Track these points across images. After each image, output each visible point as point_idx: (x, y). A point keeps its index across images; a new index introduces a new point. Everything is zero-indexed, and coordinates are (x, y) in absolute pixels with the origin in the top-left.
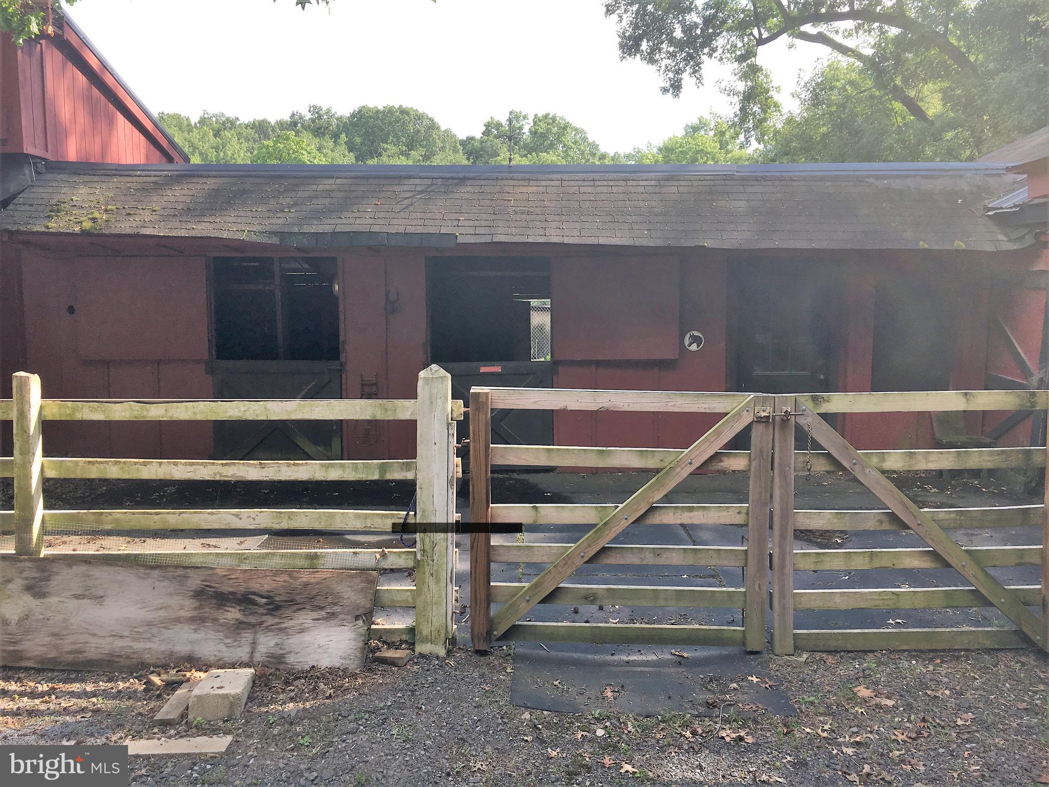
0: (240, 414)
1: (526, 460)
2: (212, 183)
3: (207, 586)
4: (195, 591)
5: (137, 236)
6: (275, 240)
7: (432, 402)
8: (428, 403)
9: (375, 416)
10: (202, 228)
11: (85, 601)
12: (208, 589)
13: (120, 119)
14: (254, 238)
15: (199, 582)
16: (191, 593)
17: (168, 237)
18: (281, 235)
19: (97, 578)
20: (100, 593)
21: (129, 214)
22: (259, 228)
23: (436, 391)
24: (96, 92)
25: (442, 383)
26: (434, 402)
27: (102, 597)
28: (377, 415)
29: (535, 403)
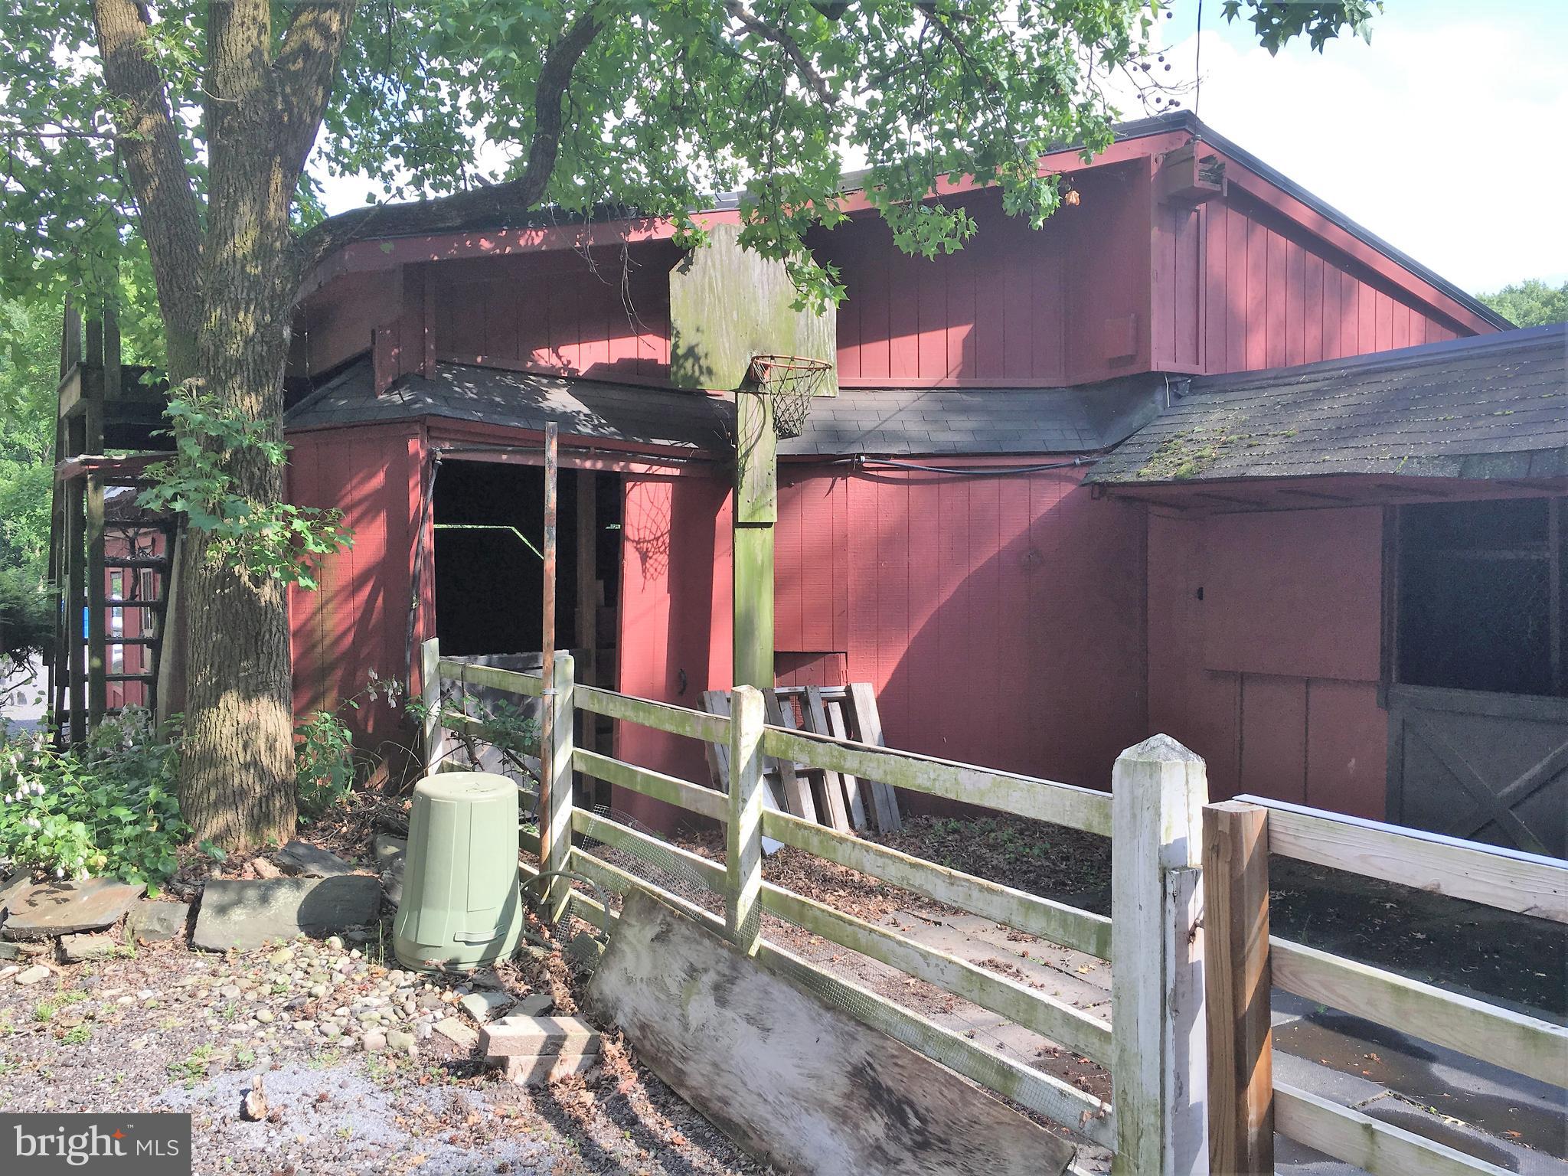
0: (928, 784)
1: (1344, 998)
2: (1399, 379)
3: (869, 1064)
4: (855, 1068)
5: (1243, 479)
6: (1451, 471)
7: (1134, 816)
8: (1128, 814)
9: (1091, 825)
10: (1337, 461)
11: (754, 1029)
12: (868, 1069)
13: (1367, 292)
14: (1416, 470)
15: (863, 1053)
16: (849, 1068)
17: (1283, 478)
18: (1465, 459)
19: (772, 1000)
20: (769, 1025)
21: (1250, 446)
22: (1433, 451)
23: (1141, 791)
24: (1312, 258)
25: (1151, 776)
26: (1139, 817)
27: (768, 1030)
28: (1095, 823)
29: (1363, 858)
